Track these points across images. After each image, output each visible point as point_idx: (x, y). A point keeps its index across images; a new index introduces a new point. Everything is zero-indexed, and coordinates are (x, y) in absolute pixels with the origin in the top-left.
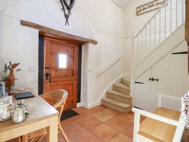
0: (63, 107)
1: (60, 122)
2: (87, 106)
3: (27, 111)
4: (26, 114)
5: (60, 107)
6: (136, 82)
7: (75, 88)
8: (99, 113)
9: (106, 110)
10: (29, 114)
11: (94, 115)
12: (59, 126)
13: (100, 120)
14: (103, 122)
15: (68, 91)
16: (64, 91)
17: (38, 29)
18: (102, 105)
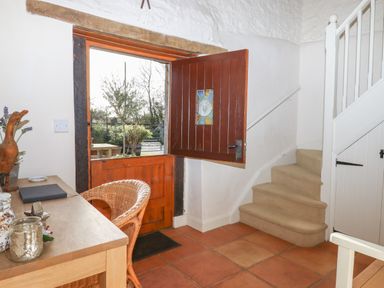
0: (138, 225)
1: (130, 263)
2: (201, 225)
3: (47, 233)
4: (46, 239)
5: (132, 224)
6: (338, 163)
7: (168, 178)
8: (234, 245)
9: (252, 238)
10: (53, 239)
11: (222, 250)
12: (128, 273)
13: (237, 262)
14: (243, 269)
15: (152, 184)
16: (140, 182)
17: (70, 20)
18: (240, 224)
